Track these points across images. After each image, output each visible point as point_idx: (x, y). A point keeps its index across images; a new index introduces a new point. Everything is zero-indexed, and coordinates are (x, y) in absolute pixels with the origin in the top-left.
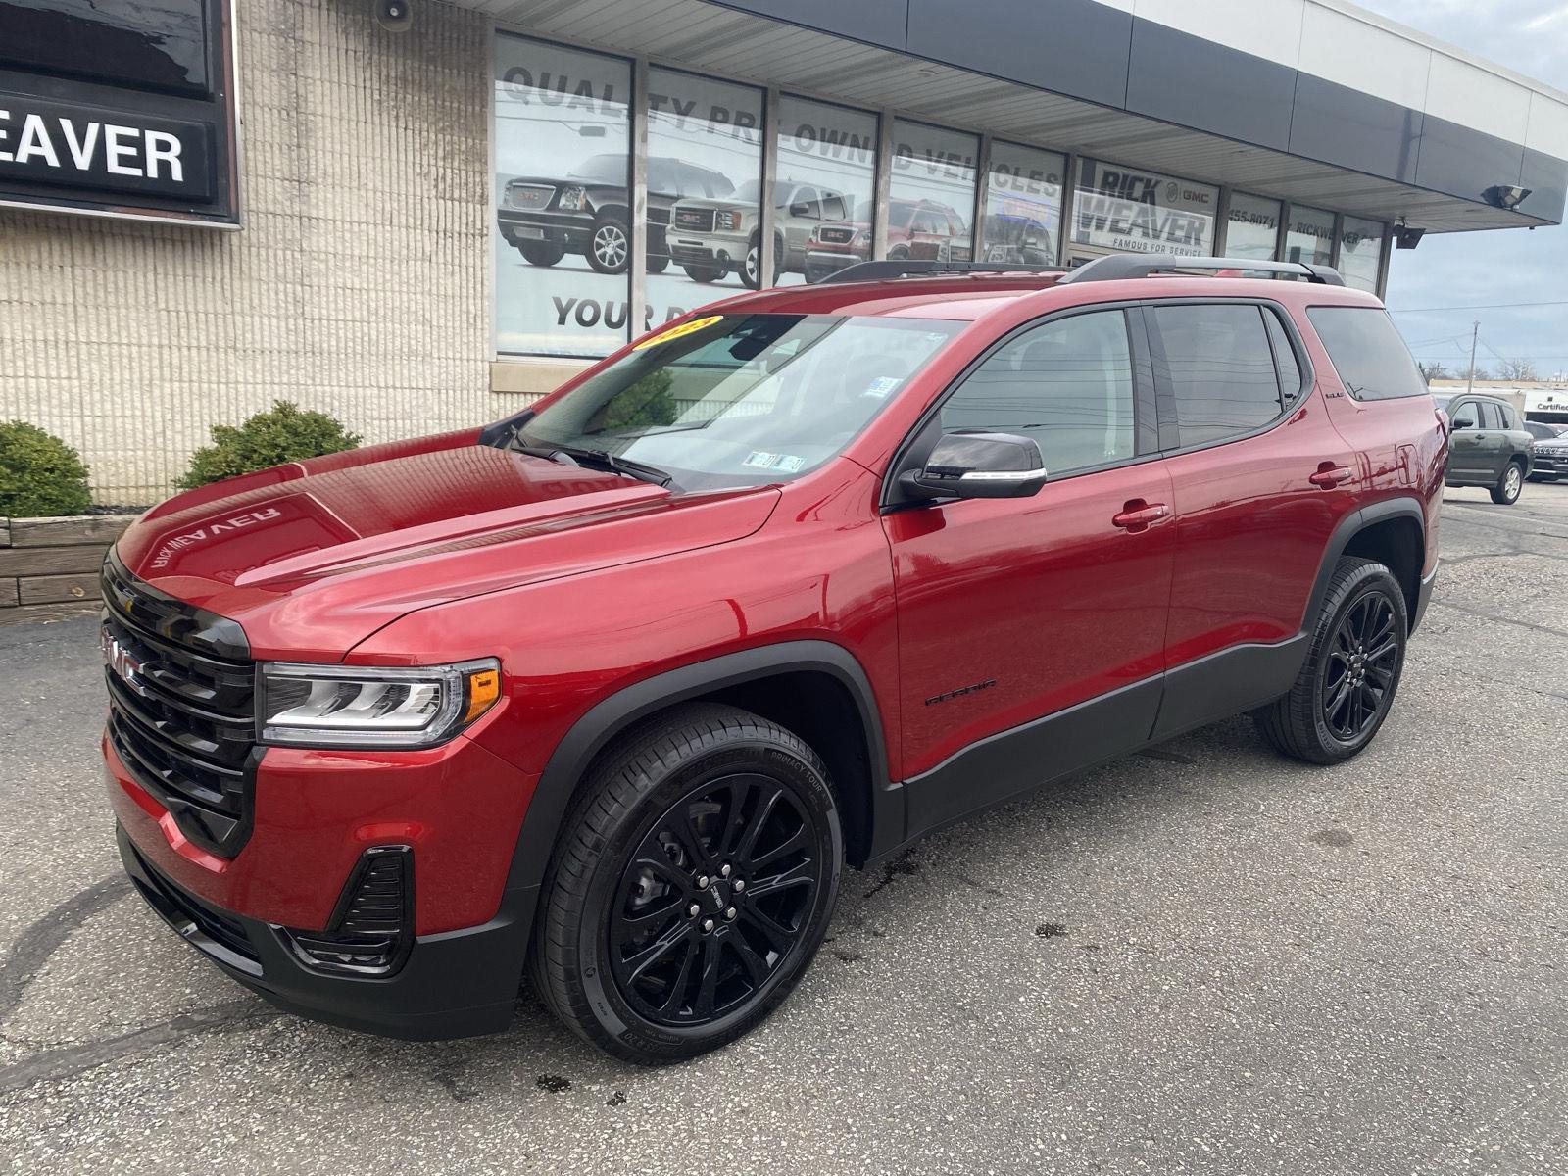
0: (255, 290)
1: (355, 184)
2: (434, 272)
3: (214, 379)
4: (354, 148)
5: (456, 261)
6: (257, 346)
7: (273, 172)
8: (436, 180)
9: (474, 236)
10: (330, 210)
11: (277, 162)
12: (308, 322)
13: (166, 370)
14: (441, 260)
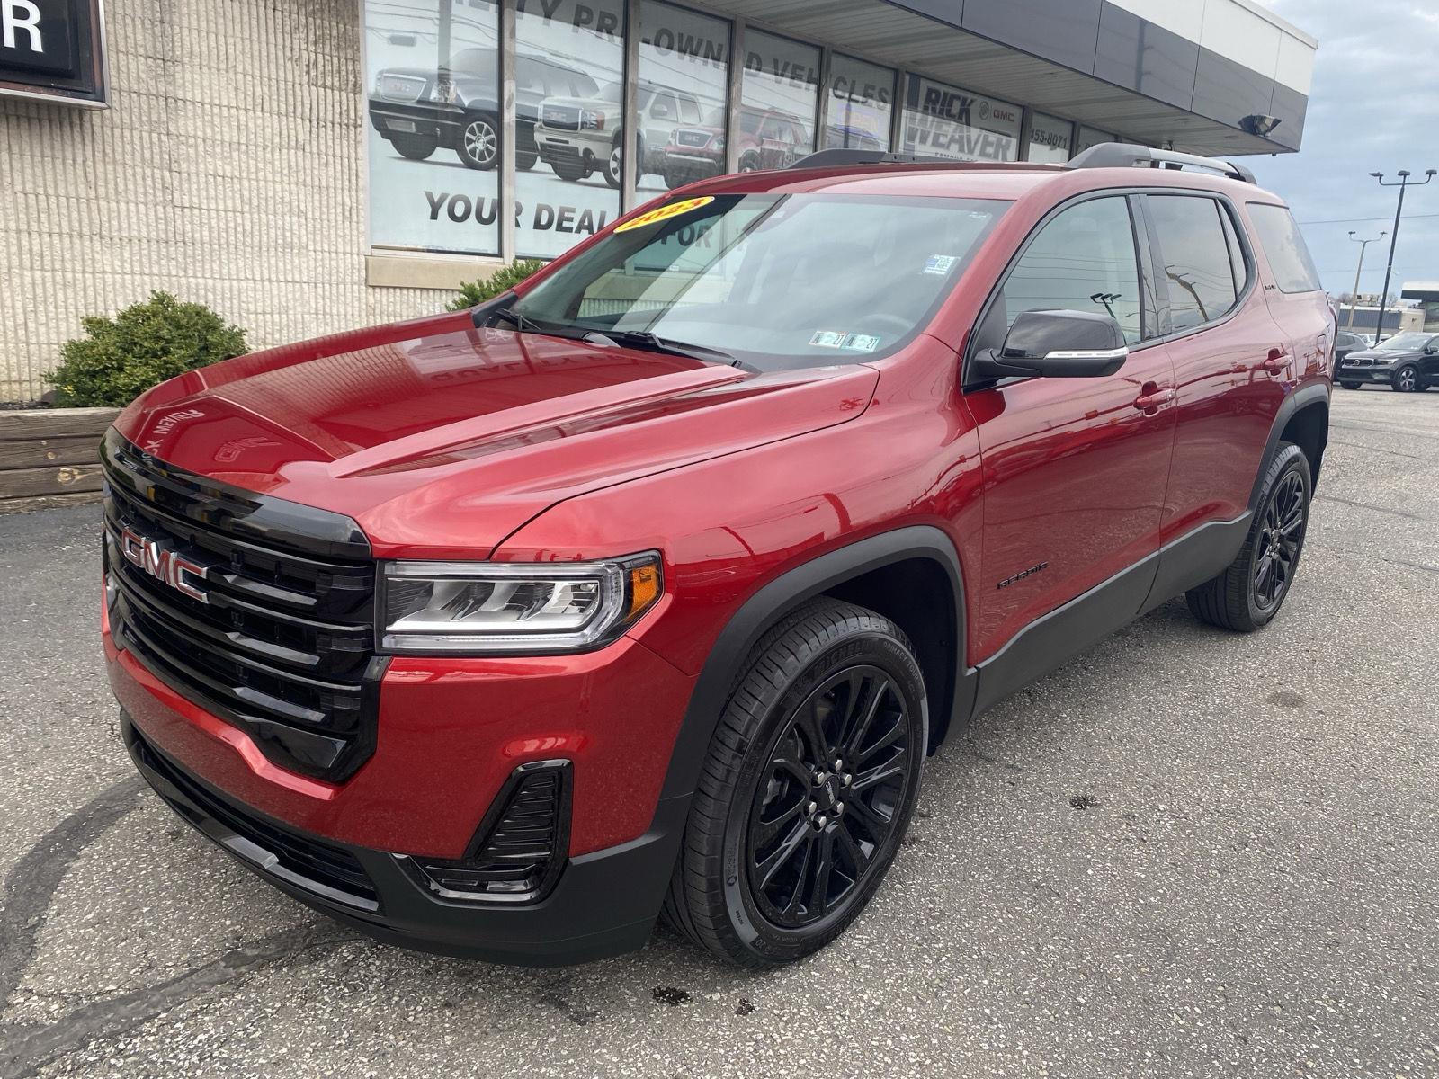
0: (120, 174)
1: (223, 66)
2: (308, 162)
3: (78, 268)
4: (221, 27)
5: (330, 152)
6: (125, 234)
7: (136, 48)
8: (308, 66)
9: (347, 125)
10: (197, 91)
11: (139, 37)
12: (178, 210)
13: (26, 257)
14: (315, 150)
